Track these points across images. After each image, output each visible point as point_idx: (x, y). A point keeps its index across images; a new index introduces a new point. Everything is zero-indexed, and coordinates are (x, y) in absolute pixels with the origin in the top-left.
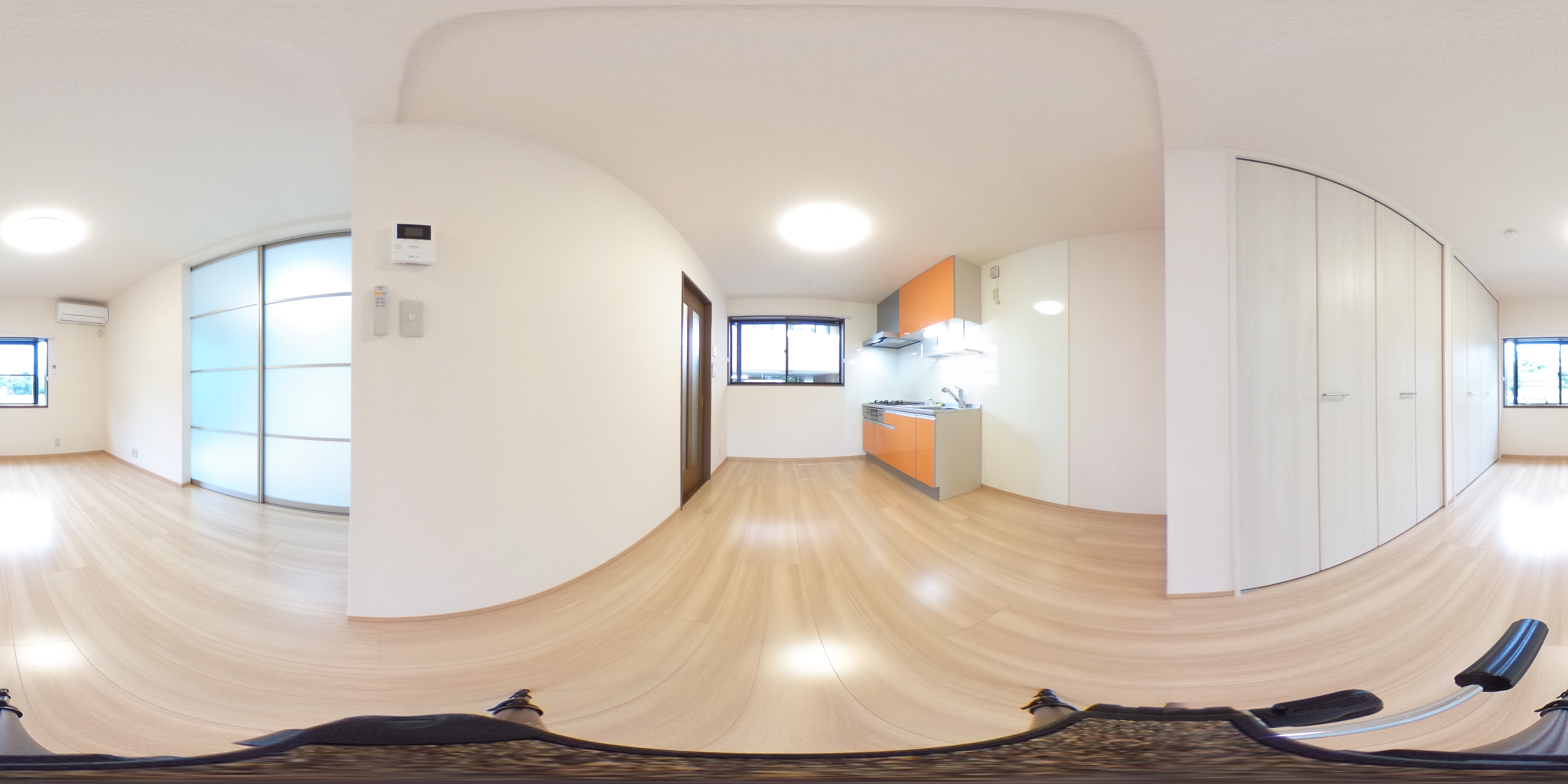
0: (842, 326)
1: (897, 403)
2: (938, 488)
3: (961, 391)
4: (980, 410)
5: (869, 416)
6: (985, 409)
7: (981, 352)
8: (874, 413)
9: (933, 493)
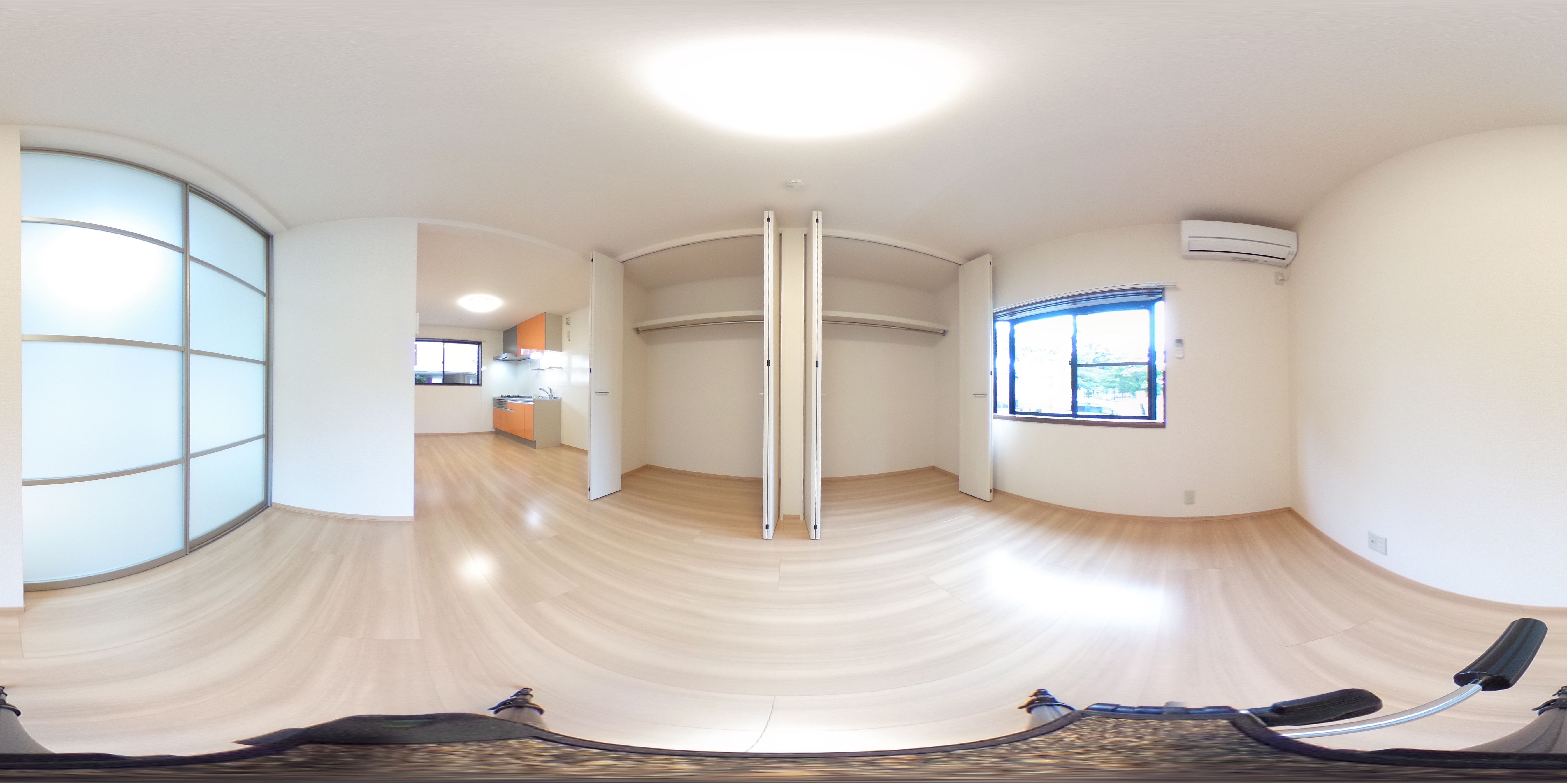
0: (480, 346)
1: (516, 397)
2: (535, 441)
3: (551, 390)
4: (561, 400)
5: (498, 405)
6: (564, 400)
7: (561, 368)
8: (501, 403)
9: (532, 444)
